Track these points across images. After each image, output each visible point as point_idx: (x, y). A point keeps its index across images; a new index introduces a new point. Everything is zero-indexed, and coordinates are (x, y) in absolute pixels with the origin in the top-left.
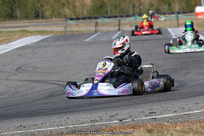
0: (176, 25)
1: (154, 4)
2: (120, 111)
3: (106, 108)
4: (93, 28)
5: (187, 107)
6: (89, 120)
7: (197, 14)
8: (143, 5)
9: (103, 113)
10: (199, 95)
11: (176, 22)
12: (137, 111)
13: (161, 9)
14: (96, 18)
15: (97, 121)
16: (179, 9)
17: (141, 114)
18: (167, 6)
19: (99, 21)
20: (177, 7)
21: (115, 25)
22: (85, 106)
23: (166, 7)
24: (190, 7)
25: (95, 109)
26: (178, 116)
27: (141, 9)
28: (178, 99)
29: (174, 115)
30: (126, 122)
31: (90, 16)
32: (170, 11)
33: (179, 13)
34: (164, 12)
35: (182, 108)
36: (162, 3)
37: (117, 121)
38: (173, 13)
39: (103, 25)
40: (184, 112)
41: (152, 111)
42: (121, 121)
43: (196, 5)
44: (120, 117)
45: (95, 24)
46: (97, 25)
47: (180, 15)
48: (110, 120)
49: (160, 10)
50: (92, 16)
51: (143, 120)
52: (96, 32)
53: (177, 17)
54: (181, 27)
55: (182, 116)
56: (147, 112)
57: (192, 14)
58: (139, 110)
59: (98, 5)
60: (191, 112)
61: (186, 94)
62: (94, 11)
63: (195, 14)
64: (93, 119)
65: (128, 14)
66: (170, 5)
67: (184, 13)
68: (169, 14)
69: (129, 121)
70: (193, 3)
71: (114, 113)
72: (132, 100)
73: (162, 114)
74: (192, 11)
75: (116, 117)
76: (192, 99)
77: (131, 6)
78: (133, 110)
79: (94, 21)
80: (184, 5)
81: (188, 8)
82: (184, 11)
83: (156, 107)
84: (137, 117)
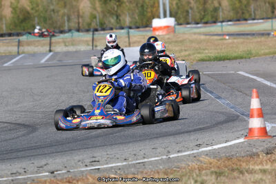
0: (127, 44)
1: (97, 15)
2: (51, 160)
3: (32, 156)
4: (15, 49)
5: (142, 153)
6: (9, 173)
7: (155, 29)
8: (82, 17)
9: (29, 162)
10: (157, 138)
11: (127, 39)
12: (74, 160)
13: (107, 22)
14: (18, 35)
15: (20, 174)
16: (131, 22)
17: (80, 163)
18: (115, 18)
19: (23, 38)
20: (127, 20)
21: (44, 45)
22: (3, 154)
23: (113, 20)
24: (145, 20)
25: (18, 158)
26: (129, 165)
27: (79, 23)
28: (129, 142)
29: (124, 163)
30: (59, 174)
31: (10, 31)
32: (118, 26)
33: (130, 28)
34: (111, 26)
35: (135, 155)
36: (108, 15)
37: (47, 174)
38: (122, 28)
39: (29, 44)
40: (137, 159)
41: (94, 159)
42: (53, 173)
43: (154, 18)
44: (51, 168)
45: (17, 43)
46: (19, 44)
47: (131, 31)
48: (37, 172)
49: (105, 23)
50: (13, 32)
51: (82, 172)
52: (19, 53)
53: (128, 33)
54: (133, 46)
55: (134, 165)
56: (87, 161)
57: (148, 29)
58: (77, 158)
59: (21, 17)
60: (146, 160)
61: (140, 136)
62: (16, 26)
63: (152, 29)
64: (15, 172)
65: (62, 29)
66: (118, 17)
67: (138, 28)
68: (116, 29)
69: (63, 173)
70: (149, 14)
71: (43, 162)
72: (68, 145)
73: (107, 164)
74: (148, 25)
75: (45, 167)
76: (147, 142)
77: (66, 18)
78: (68, 158)
79: (15, 39)
80: (137, 18)
81: (142, 20)
82: (138, 25)
83: (100, 154)
84: (74, 168)
